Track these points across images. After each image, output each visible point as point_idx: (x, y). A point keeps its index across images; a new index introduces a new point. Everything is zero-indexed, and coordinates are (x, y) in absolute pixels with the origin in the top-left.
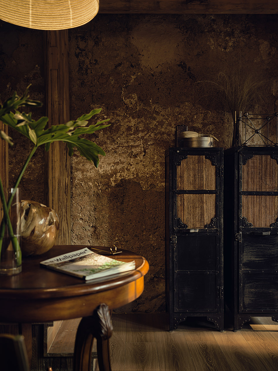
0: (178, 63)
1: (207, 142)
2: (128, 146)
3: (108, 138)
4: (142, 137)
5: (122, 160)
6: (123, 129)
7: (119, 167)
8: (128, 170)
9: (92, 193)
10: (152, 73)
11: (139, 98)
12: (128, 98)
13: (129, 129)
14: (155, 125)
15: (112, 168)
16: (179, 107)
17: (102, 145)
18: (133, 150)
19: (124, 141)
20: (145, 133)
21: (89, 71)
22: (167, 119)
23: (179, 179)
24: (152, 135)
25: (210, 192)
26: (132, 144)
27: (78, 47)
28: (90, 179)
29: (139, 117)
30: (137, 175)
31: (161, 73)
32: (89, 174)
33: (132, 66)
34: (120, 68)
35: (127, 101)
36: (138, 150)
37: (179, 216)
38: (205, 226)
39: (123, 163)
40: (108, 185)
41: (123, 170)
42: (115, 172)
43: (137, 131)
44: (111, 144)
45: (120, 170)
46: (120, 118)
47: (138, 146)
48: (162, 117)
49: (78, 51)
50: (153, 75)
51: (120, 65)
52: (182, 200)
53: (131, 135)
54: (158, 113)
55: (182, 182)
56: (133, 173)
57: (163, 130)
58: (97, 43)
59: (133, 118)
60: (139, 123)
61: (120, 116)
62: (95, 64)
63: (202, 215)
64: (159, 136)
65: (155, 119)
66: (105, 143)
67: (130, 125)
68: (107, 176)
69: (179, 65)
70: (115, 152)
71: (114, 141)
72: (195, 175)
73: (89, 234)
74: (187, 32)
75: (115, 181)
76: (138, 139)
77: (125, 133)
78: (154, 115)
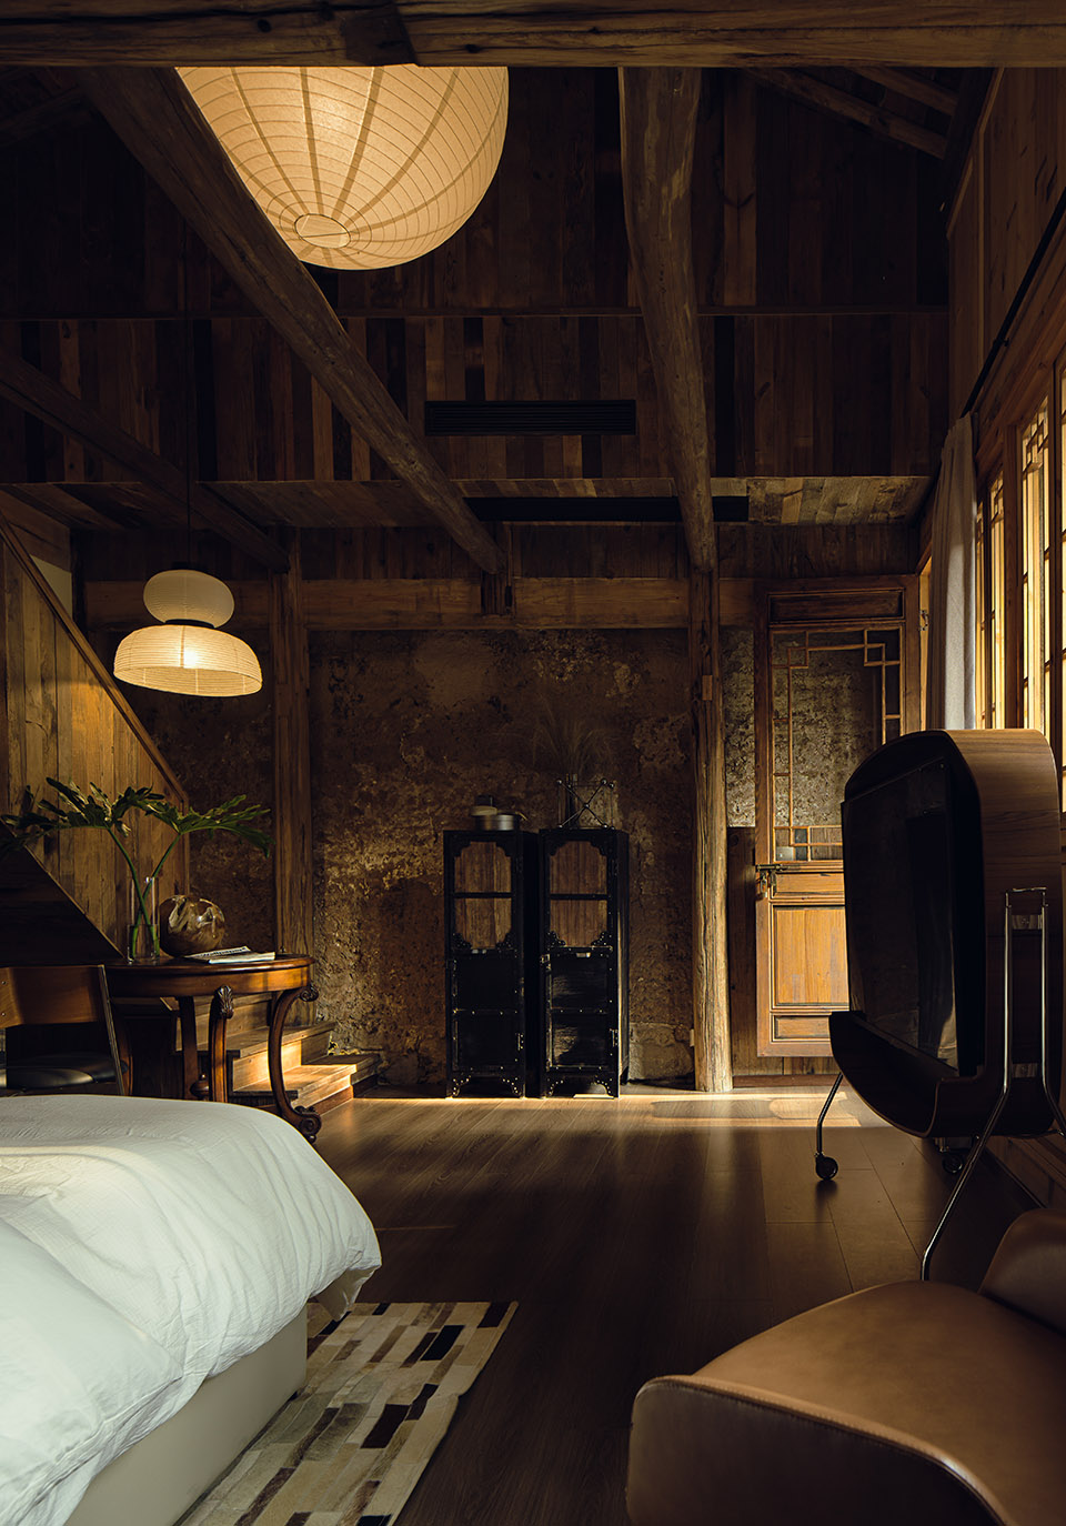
0: (489, 698)
1: (505, 823)
2: (411, 828)
3: (378, 816)
4: (432, 814)
5: (401, 848)
6: (402, 801)
7: (396, 860)
8: (410, 864)
9: (354, 900)
10: (448, 714)
11: (427, 753)
12: (410, 753)
13: (411, 800)
14: (452, 795)
15: (386, 861)
16: (489, 766)
17: (370, 826)
18: (417, 833)
19: (403, 819)
20: (437, 806)
21: (350, 713)
22: (470, 786)
23: (457, 877)
24: (447, 810)
25: (504, 895)
26: (416, 823)
27: (333, 676)
28: (352, 879)
29: (426, 782)
30: (425, 873)
31: (461, 714)
32: (349, 871)
33: (417, 704)
34: (397, 707)
35: (409, 758)
36: (426, 833)
37: (459, 931)
38: (497, 945)
39: (402, 853)
40: (379, 887)
41: (402, 864)
42: (390, 868)
43: (424, 804)
44: (384, 825)
45: (398, 864)
46: (397, 785)
47: (425, 827)
48: (462, 783)
49: (333, 682)
50: (448, 718)
51: (397, 702)
52: (464, 907)
53: (415, 809)
54: (455, 776)
55: (463, 880)
56: (418, 870)
57: (464, 802)
58: (362, 670)
59: (418, 783)
60: (427, 791)
61: (397, 780)
62: (359, 702)
63: (493, 928)
64: (457, 812)
65: (451, 785)
66: (375, 823)
67: (413, 794)
68: (376, 874)
69: (489, 702)
70: (390, 836)
71: (388, 819)
72: (481, 871)
73: (352, 964)
74: (502, 651)
75: (389, 882)
76: (426, 816)
77: (406, 807)
78: (451, 779)
